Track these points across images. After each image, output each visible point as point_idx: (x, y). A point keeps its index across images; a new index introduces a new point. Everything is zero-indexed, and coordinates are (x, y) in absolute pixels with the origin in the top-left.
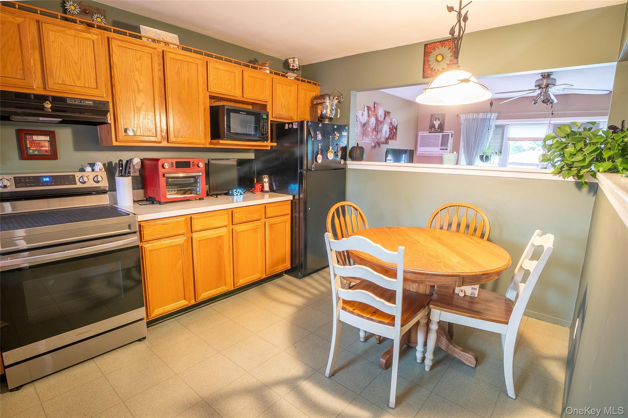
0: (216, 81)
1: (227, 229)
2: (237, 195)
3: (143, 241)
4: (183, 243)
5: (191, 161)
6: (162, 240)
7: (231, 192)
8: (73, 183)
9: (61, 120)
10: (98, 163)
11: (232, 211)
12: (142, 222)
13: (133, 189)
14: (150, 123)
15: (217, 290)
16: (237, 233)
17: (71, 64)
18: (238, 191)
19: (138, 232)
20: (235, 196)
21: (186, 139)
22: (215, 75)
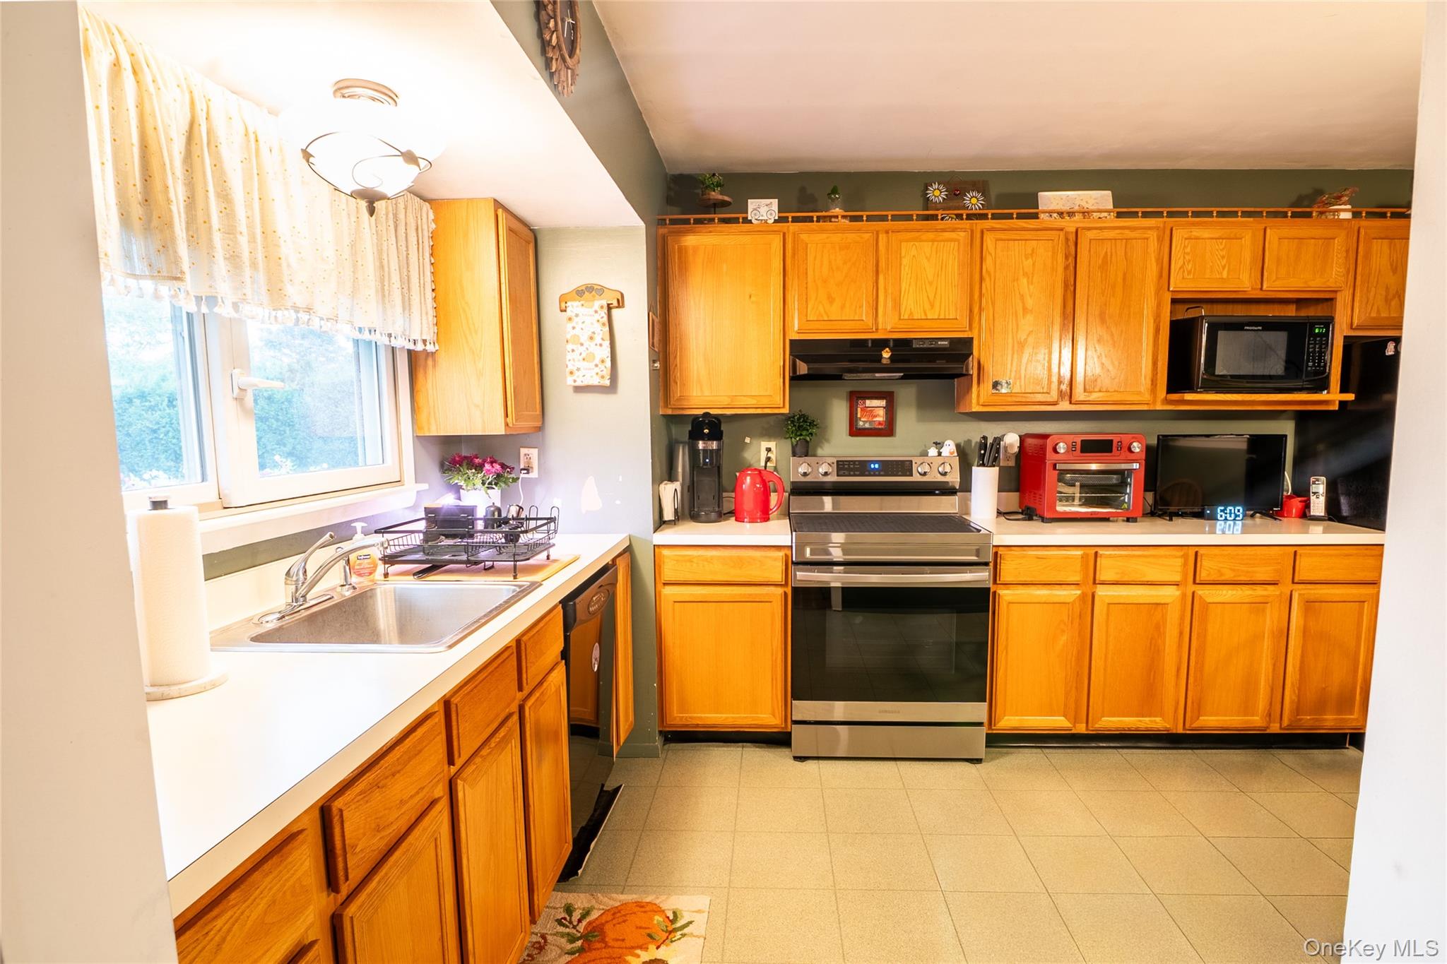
0: (1190, 266)
1: (1178, 590)
2: (1226, 519)
3: (998, 582)
4: (1074, 601)
5: (1115, 439)
6: (1033, 587)
7: (1208, 512)
8: (908, 473)
9: (902, 374)
10: (947, 442)
11: (1196, 553)
12: (1000, 548)
13: (999, 491)
14: (1040, 368)
15: (1140, 721)
16: (1206, 605)
17: (924, 287)
18: (1231, 510)
19: (991, 564)
20: (1219, 523)
21: (1109, 394)
22: (1188, 254)
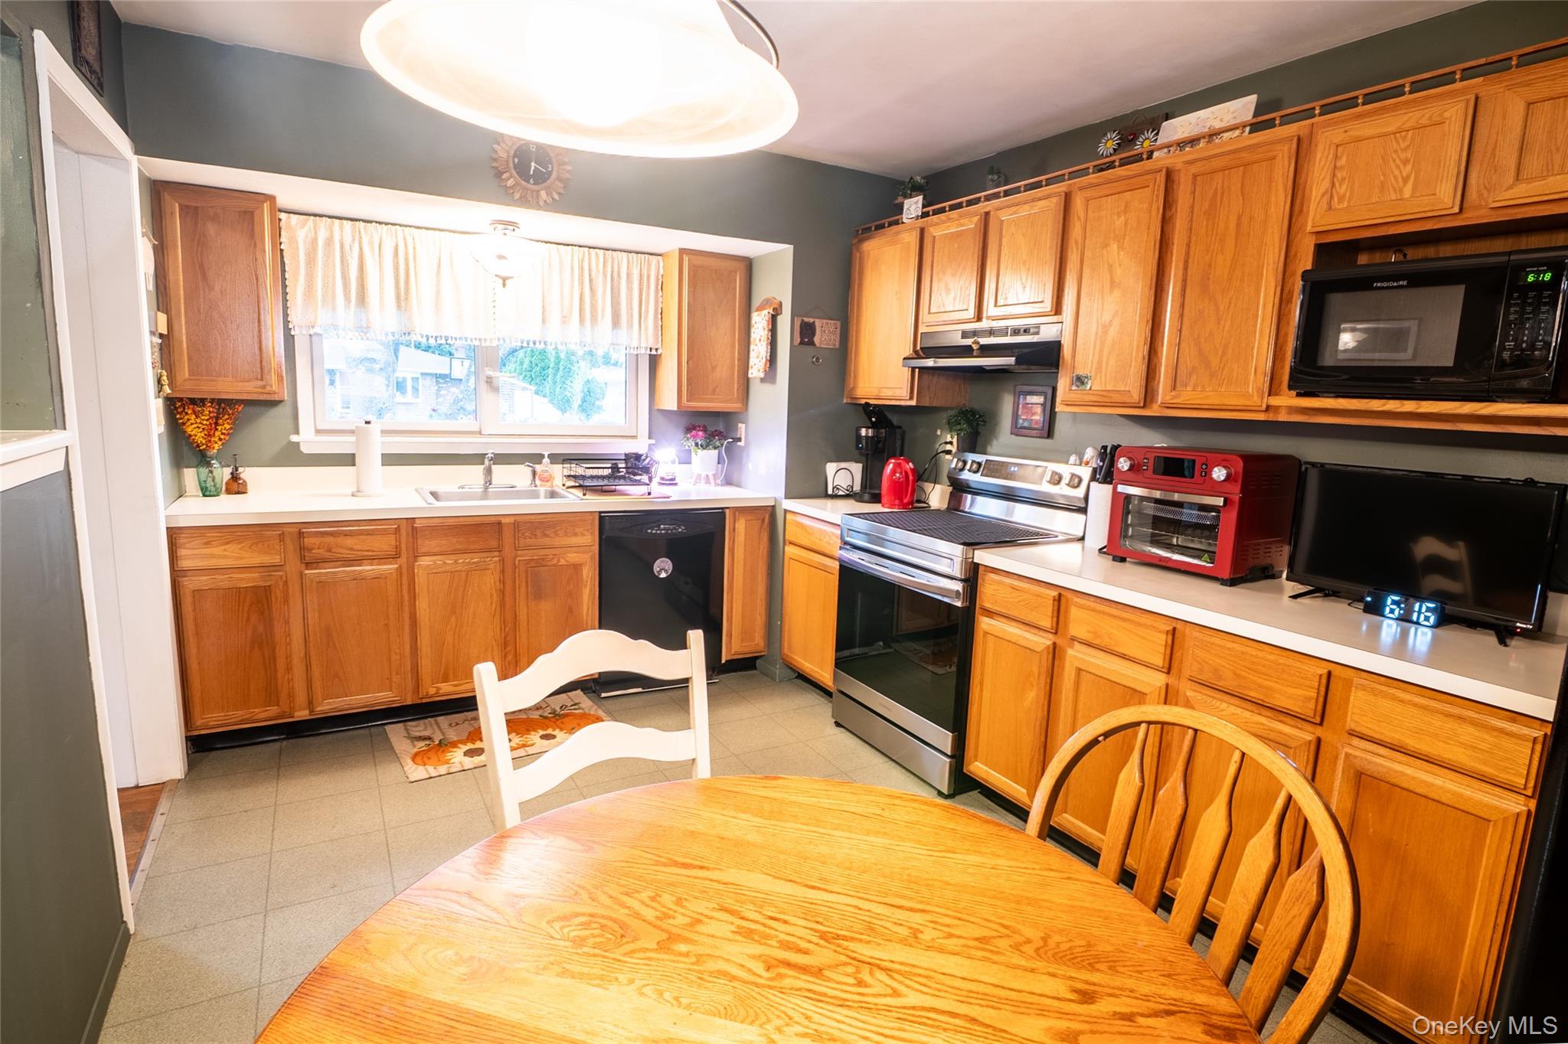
5: (1199, 459)
7: (1368, 600)
10: (1088, 449)
17: (1018, 268)
18: (1412, 606)
22: (1342, 168)
